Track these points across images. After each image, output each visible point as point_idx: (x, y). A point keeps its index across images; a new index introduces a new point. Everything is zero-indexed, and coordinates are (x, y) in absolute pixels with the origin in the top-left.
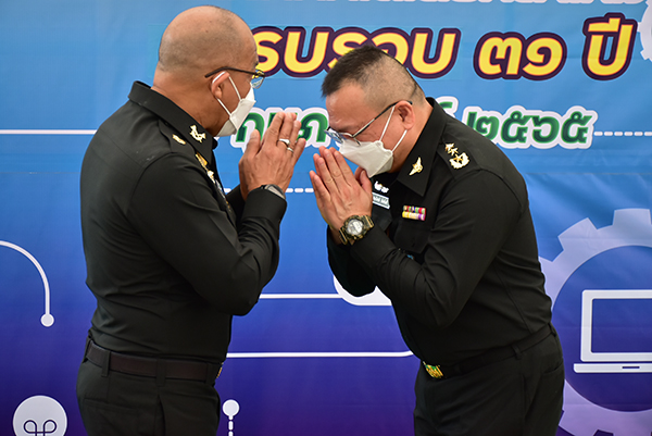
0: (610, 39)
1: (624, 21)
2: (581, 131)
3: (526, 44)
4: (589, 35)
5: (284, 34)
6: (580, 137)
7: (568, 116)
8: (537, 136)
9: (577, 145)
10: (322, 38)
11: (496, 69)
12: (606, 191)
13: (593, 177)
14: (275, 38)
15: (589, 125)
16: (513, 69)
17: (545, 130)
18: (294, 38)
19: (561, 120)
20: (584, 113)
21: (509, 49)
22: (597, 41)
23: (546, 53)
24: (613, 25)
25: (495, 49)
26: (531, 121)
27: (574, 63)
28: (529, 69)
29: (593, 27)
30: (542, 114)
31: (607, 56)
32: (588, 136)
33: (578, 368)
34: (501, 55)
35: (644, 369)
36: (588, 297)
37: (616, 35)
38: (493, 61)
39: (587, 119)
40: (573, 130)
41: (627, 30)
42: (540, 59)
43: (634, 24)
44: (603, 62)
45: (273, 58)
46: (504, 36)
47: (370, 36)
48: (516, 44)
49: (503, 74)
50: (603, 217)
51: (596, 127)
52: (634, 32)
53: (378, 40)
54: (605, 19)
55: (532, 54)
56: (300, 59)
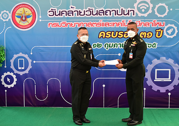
0: (159, 32)
1: (161, 30)
2: (155, 46)
3: (147, 33)
4: (156, 32)
5: (111, 32)
6: (155, 47)
7: (153, 44)
8: (148, 46)
9: (155, 48)
10: (117, 33)
11: (143, 37)
12: (159, 55)
13: (157, 52)
14: (110, 33)
15: (156, 45)
16: (145, 37)
17: (150, 46)
18: (113, 33)
19: (152, 44)
20: (156, 43)
21: (144, 34)
22: (157, 33)
23: (150, 34)
24: (160, 30)
25: (142, 34)
26: (148, 44)
27: (154, 36)
28: (147, 37)
29: (157, 31)
30: (149, 43)
31: (159, 35)
32: (156, 47)
33: (155, 80)
34: (143, 35)
35: (165, 81)
36: (156, 70)
37: (160, 32)
38: (142, 36)
39: (156, 44)
40: (154, 46)
41: (162, 31)
42: (149, 35)
43: (163, 30)
44: (158, 36)
45: (110, 36)
46: (144, 32)
47: (124, 32)
48: (145, 33)
49: (143, 38)
50: (158, 58)
51: (157, 45)
52: (163, 31)
53: (125, 33)
54: (159, 29)
55: (148, 35)
56: (114, 36)
